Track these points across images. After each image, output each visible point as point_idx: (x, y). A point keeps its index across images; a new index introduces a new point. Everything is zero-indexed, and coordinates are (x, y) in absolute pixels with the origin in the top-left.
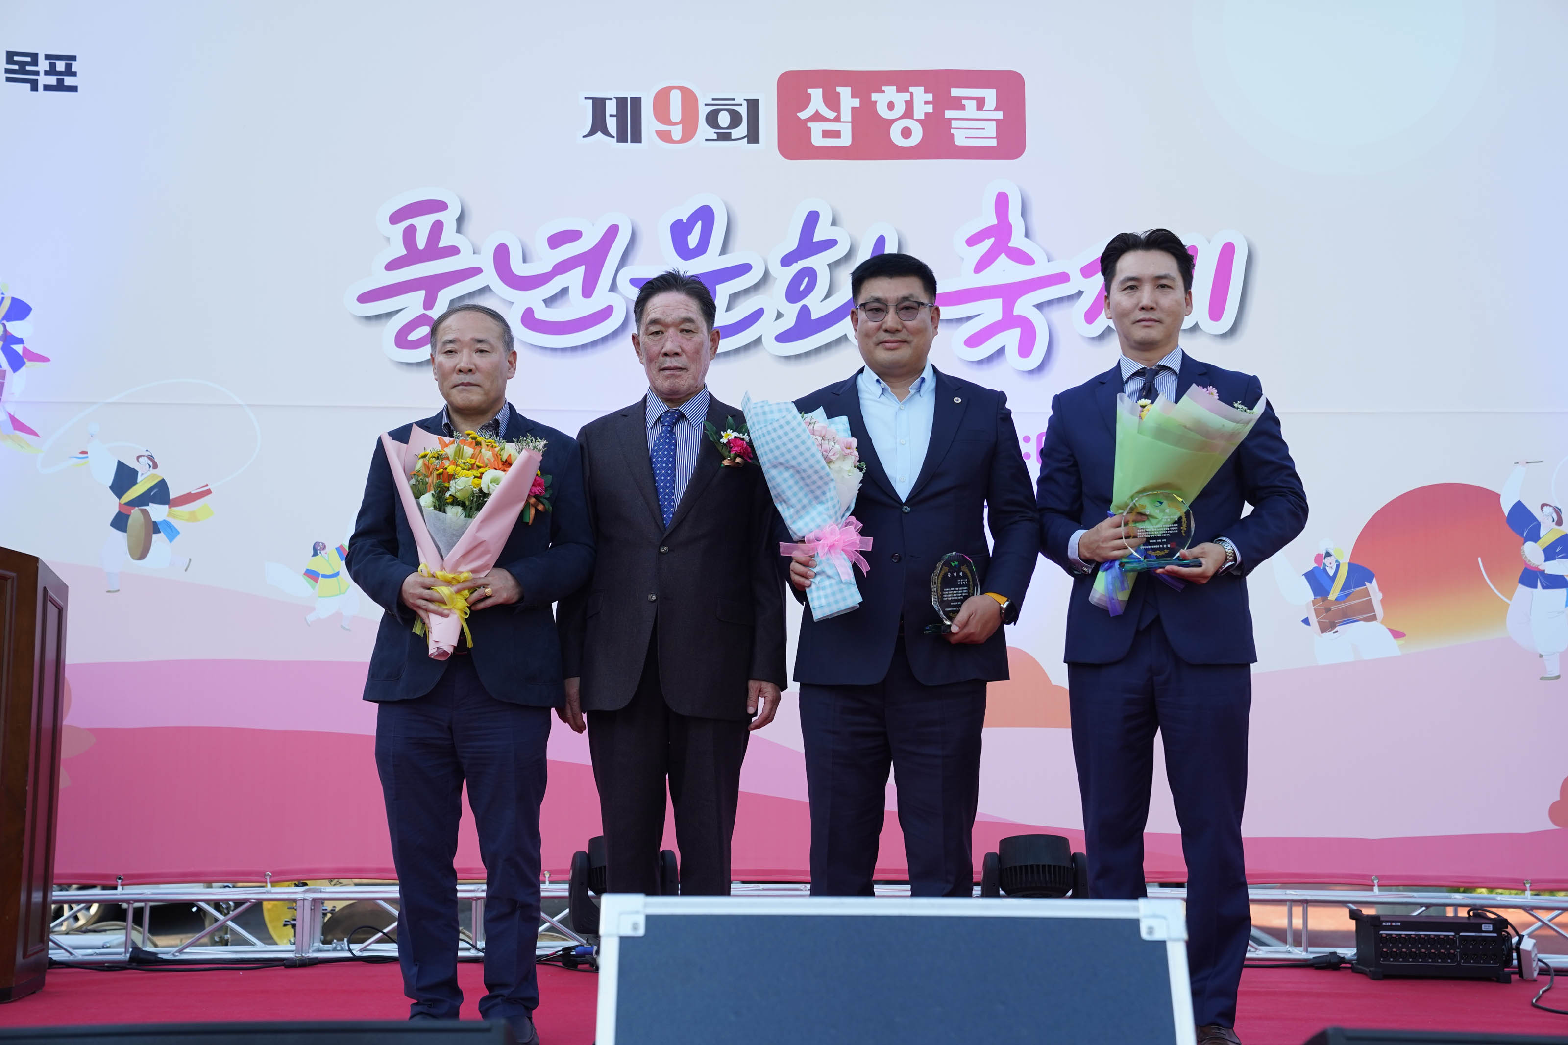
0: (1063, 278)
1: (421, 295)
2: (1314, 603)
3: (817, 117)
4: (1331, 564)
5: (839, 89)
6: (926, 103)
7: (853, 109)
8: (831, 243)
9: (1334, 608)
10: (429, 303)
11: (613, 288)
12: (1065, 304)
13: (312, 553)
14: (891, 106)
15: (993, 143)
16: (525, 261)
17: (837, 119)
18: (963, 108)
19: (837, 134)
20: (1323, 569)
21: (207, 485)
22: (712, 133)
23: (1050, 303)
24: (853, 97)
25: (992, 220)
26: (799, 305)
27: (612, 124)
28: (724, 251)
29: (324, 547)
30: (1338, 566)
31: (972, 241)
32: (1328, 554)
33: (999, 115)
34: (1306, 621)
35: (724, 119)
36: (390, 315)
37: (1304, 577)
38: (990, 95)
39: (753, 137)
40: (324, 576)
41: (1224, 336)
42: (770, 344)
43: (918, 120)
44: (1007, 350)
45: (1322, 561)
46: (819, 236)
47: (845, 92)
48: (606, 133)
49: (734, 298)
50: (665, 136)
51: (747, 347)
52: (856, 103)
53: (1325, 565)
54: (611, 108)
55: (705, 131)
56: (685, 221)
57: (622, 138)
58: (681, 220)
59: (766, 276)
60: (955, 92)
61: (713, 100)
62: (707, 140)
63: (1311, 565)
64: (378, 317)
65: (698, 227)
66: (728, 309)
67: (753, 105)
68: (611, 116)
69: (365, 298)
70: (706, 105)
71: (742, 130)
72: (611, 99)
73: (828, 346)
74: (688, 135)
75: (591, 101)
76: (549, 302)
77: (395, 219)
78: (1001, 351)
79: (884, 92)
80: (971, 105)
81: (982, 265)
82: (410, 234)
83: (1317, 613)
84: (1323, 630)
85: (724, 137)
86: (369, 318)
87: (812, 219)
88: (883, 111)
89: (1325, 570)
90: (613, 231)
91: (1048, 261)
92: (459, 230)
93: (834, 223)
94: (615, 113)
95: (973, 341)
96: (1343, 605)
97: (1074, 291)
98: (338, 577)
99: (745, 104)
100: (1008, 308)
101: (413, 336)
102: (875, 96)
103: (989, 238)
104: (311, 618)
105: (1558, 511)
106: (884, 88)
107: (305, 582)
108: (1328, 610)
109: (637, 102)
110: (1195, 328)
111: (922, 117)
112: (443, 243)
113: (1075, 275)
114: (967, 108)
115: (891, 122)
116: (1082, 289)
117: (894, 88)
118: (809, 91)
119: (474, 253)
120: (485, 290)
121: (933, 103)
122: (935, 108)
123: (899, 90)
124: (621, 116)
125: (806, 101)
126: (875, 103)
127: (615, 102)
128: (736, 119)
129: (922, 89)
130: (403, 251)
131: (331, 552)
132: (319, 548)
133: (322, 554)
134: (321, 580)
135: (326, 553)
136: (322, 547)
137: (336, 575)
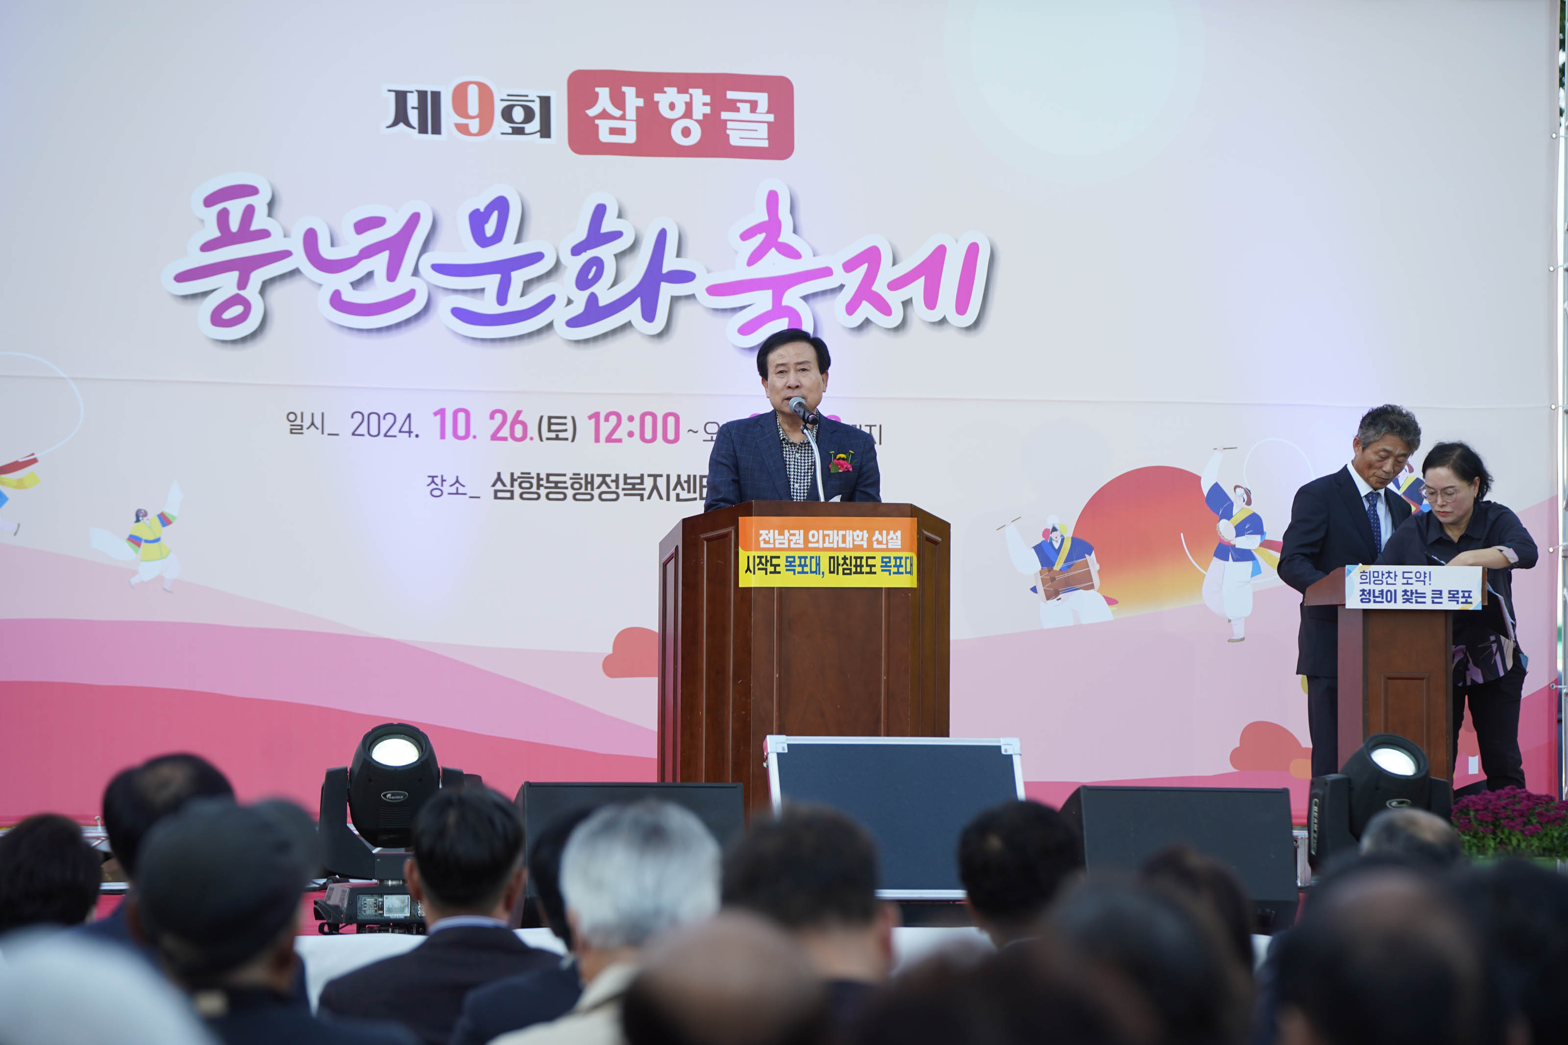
0: (826, 272)
1: (234, 276)
2: (1041, 573)
3: (604, 115)
4: (1056, 538)
5: (624, 89)
6: (705, 104)
7: (638, 108)
8: (617, 235)
9: (1058, 578)
10: (243, 284)
11: (416, 272)
12: (829, 297)
13: (134, 519)
14: (672, 106)
15: (765, 144)
16: (332, 245)
17: (623, 118)
18: (737, 110)
19: (622, 132)
20: (1050, 543)
21: (33, 454)
22: (507, 127)
23: (815, 295)
24: (638, 96)
25: (763, 216)
26: (587, 293)
27: (413, 116)
28: (518, 240)
29: (146, 514)
30: (1063, 540)
31: (746, 235)
32: (1054, 529)
33: (771, 118)
34: (1034, 590)
35: (518, 114)
36: (205, 294)
37: (1033, 549)
38: (762, 99)
39: (545, 131)
40: (146, 541)
41: (968, 329)
42: (562, 331)
43: (697, 121)
45: (1049, 535)
46: (605, 228)
47: (630, 92)
48: (408, 124)
49: (528, 285)
50: (463, 129)
51: (539, 332)
52: (640, 102)
53: (1051, 539)
54: (412, 101)
55: (500, 125)
56: (482, 210)
57: (423, 130)
58: (478, 210)
59: (558, 265)
60: (731, 95)
61: (509, 95)
62: (503, 134)
63: (1040, 539)
64: (194, 296)
65: (495, 215)
66: (522, 295)
67: (545, 102)
68: (413, 108)
69: (181, 278)
70: (502, 100)
71: (535, 125)
72: (412, 92)
73: (614, 332)
74: (485, 129)
75: (393, 94)
76: (356, 284)
77: (209, 202)
79: (665, 92)
80: (745, 108)
81: (755, 258)
82: (223, 217)
83: (1044, 582)
84: (1049, 597)
85: (519, 131)
86: (185, 297)
87: (600, 211)
88: (665, 111)
89: (1051, 543)
90: (415, 218)
91: (814, 256)
92: (270, 215)
93: (620, 216)
94: (416, 105)
95: (747, 328)
96: (1066, 575)
97: (836, 285)
98: (160, 543)
99: (538, 100)
100: (777, 299)
101: (228, 315)
102: (657, 97)
103: (760, 233)
104: (135, 580)
105: (1248, 492)
106: (666, 89)
107: (128, 547)
108: (1053, 579)
109: (436, 96)
110: (943, 321)
111: (701, 118)
112: (255, 226)
113: (838, 270)
114: (741, 110)
115: (673, 121)
116: (843, 283)
117: (675, 90)
118: (597, 89)
119: (285, 236)
120: (295, 272)
121: (711, 105)
122: (712, 110)
123: (679, 92)
124: (422, 108)
125: (594, 99)
126: (658, 103)
127: (416, 95)
128: (529, 115)
129: (700, 91)
130: (216, 234)
131: (152, 519)
132: (141, 515)
133: (144, 521)
134: (143, 544)
135: (148, 520)
136: (144, 513)
137: (157, 540)
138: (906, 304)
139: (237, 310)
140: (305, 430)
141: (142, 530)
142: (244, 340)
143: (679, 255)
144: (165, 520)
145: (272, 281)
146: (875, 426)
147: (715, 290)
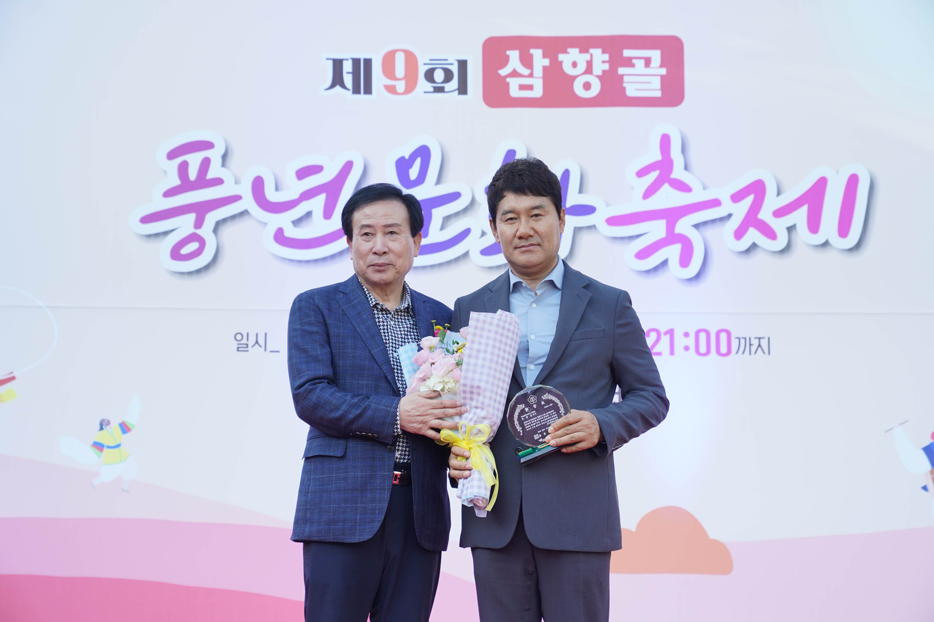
0: (716, 203)
1: (191, 217)
2: (931, 472)
3: (515, 74)
5: (532, 51)
6: (604, 62)
7: (544, 68)
10: (199, 224)
12: (718, 224)
13: (98, 427)
14: (574, 65)
15: (658, 94)
16: (277, 189)
17: (531, 75)
18: (633, 66)
19: (530, 87)
21: (12, 373)
22: (429, 87)
23: (705, 223)
24: (544, 56)
25: (657, 156)
27: (348, 80)
28: (439, 181)
29: (109, 423)
31: (642, 173)
33: (663, 71)
34: (925, 488)
35: (439, 76)
36: (166, 233)
37: (922, 450)
38: (656, 55)
39: (463, 89)
40: (109, 447)
41: (851, 250)
42: (476, 256)
43: (598, 77)
44: (670, 262)
47: (537, 53)
48: (343, 86)
49: (447, 219)
50: (391, 89)
51: (457, 260)
52: (546, 62)
54: (347, 67)
55: (423, 85)
56: (407, 157)
57: (356, 90)
58: (403, 157)
59: (472, 202)
60: (627, 53)
61: (431, 60)
62: (425, 92)
63: (929, 441)
64: (157, 235)
65: (418, 162)
66: (442, 228)
67: (463, 65)
68: (348, 73)
69: (146, 219)
70: (425, 64)
71: (454, 84)
72: (347, 60)
74: (410, 87)
75: (331, 63)
76: (297, 223)
77: (172, 155)
78: (665, 263)
79: (568, 53)
80: (640, 64)
81: (648, 193)
82: (183, 168)
83: (933, 481)
85: (439, 90)
86: (149, 236)
87: (510, 155)
88: (568, 69)
90: (348, 166)
91: (704, 190)
92: (223, 165)
94: (350, 70)
95: (642, 254)
97: (724, 214)
98: (121, 448)
99: (456, 64)
100: (671, 227)
101: (185, 250)
102: (561, 57)
103: (655, 170)
104: (97, 482)
106: (569, 50)
107: (93, 452)
109: (368, 62)
110: (826, 244)
111: (600, 73)
112: (211, 175)
113: (726, 201)
114: (636, 65)
115: (574, 78)
116: (731, 212)
117: (577, 50)
118: (508, 52)
119: (236, 183)
120: (244, 213)
121: (611, 62)
122: (610, 66)
123: (581, 52)
124: (356, 73)
125: (506, 61)
126: (561, 62)
127: (350, 62)
128: (448, 76)
129: (599, 51)
130: (177, 182)
131: (115, 428)
132: (104, 424)
133: (107, 429)
134: (106, 450)
135: (110, 428)
136: (107, 423)
137: (118, 446)
138: (791, 229)
139: (193, 246)
140: (250, 348)
141: (103, 437)
142: (199, 271)
143: (581, 191)
144: (125, 428)
145: (224, 221)
146: (763, 338)
147: (613, 221)
